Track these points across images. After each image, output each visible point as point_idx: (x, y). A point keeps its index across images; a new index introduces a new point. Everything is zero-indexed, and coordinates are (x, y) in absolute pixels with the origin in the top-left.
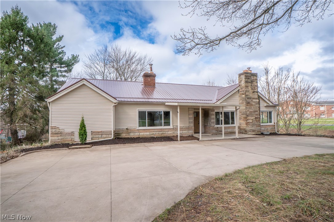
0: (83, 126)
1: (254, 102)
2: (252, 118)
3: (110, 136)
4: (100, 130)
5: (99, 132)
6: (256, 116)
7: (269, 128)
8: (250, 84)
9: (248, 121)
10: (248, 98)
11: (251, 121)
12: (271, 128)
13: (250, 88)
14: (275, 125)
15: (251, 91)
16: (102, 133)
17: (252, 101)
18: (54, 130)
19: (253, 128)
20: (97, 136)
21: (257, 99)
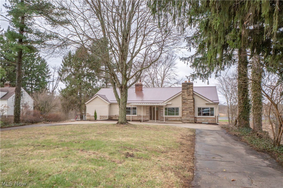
0: (95, 113)
1: (189, 102)
2: (187, 112)
3: (107, 118)
4: (103, 115)
5: (103, 116)
6: (191, 111)
7: (209, 120)
8: (186, 90)
9: (183, 114)
10: (184, 99)
11: (186, 114)
12: (211, 120)
13: (186, 93)
14: (216, 118)
15: (186, 95)
16: (104, 117)
17: (187, 101)
18: (87, 115)
19: (188, 119)
20: (102, 118)
21: (192, 100)
